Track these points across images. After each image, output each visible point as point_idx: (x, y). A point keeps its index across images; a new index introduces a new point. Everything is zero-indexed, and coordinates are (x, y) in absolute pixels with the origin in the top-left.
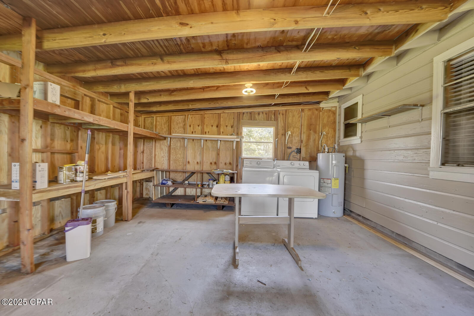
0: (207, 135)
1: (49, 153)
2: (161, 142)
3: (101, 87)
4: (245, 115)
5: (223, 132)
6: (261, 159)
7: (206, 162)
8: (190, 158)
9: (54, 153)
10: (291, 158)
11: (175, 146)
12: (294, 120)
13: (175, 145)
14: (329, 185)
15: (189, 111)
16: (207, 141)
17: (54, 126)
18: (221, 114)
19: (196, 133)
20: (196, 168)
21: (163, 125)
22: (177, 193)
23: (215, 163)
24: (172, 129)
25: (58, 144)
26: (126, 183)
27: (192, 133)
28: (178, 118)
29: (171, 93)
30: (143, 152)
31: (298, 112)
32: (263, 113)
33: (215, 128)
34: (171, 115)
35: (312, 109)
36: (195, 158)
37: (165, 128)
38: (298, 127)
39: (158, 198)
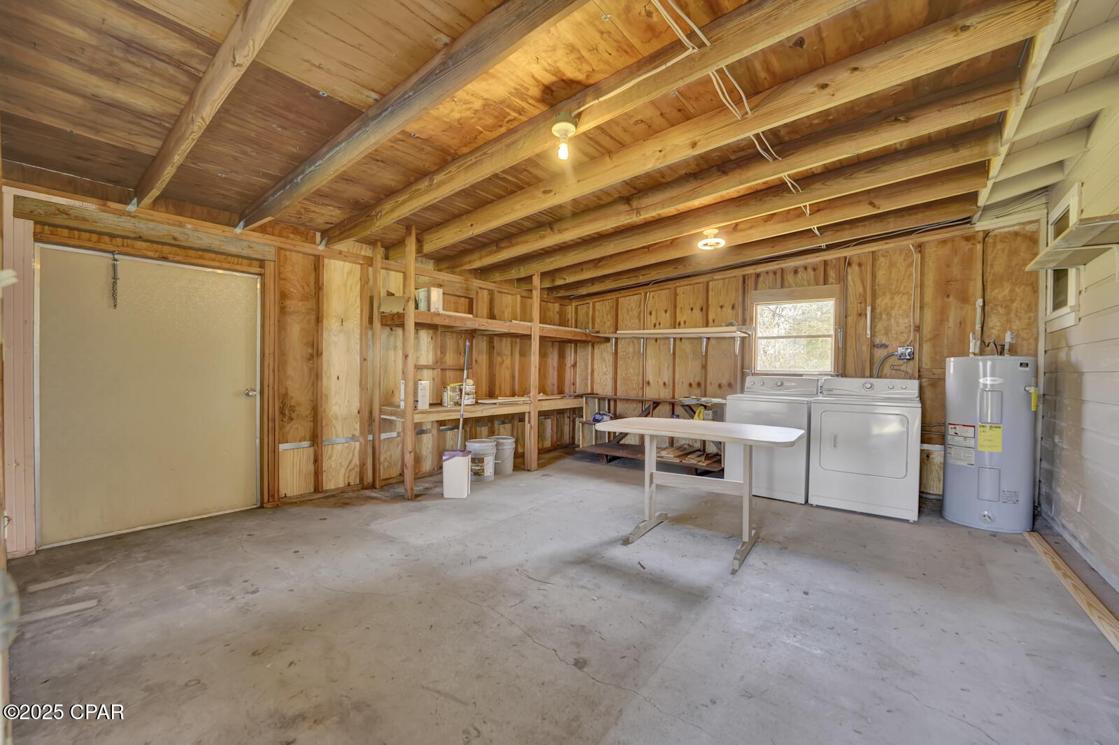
0: (682, 328)
1: (439, 370)
2: (603, 346)
3: (497, 275)
4: (761, 279)
5: (714, 321)
6: (801, 375)
7: (680, 381)
8: (650, 377)
9: (445, 369)
10: (887, 370)
11: (624, 353)
12: (893, 276)
13: (625, 351)
14: (971, 443)
15: (648, 284)
16: (683, 340)
17: (445, 336)
18: (710, 283)
19: (661, 326)
20: (661, 395)
21: (605, 315)
22: (629, 440)
23: (699, 385)
24: (620, 322)
25: (450, 359)
26: (529, 412)
27: (655, 326)
28: (629, 300)
29: (597, 264)
30: (574, 365)
31: (906, 254)
32: (806, 268)
33: (697, 312)
34: (617, 296)
35: (952, 239)
36: (659, 375)
37: (608, 321)
38: (907, 293)
39: (590, 444)
